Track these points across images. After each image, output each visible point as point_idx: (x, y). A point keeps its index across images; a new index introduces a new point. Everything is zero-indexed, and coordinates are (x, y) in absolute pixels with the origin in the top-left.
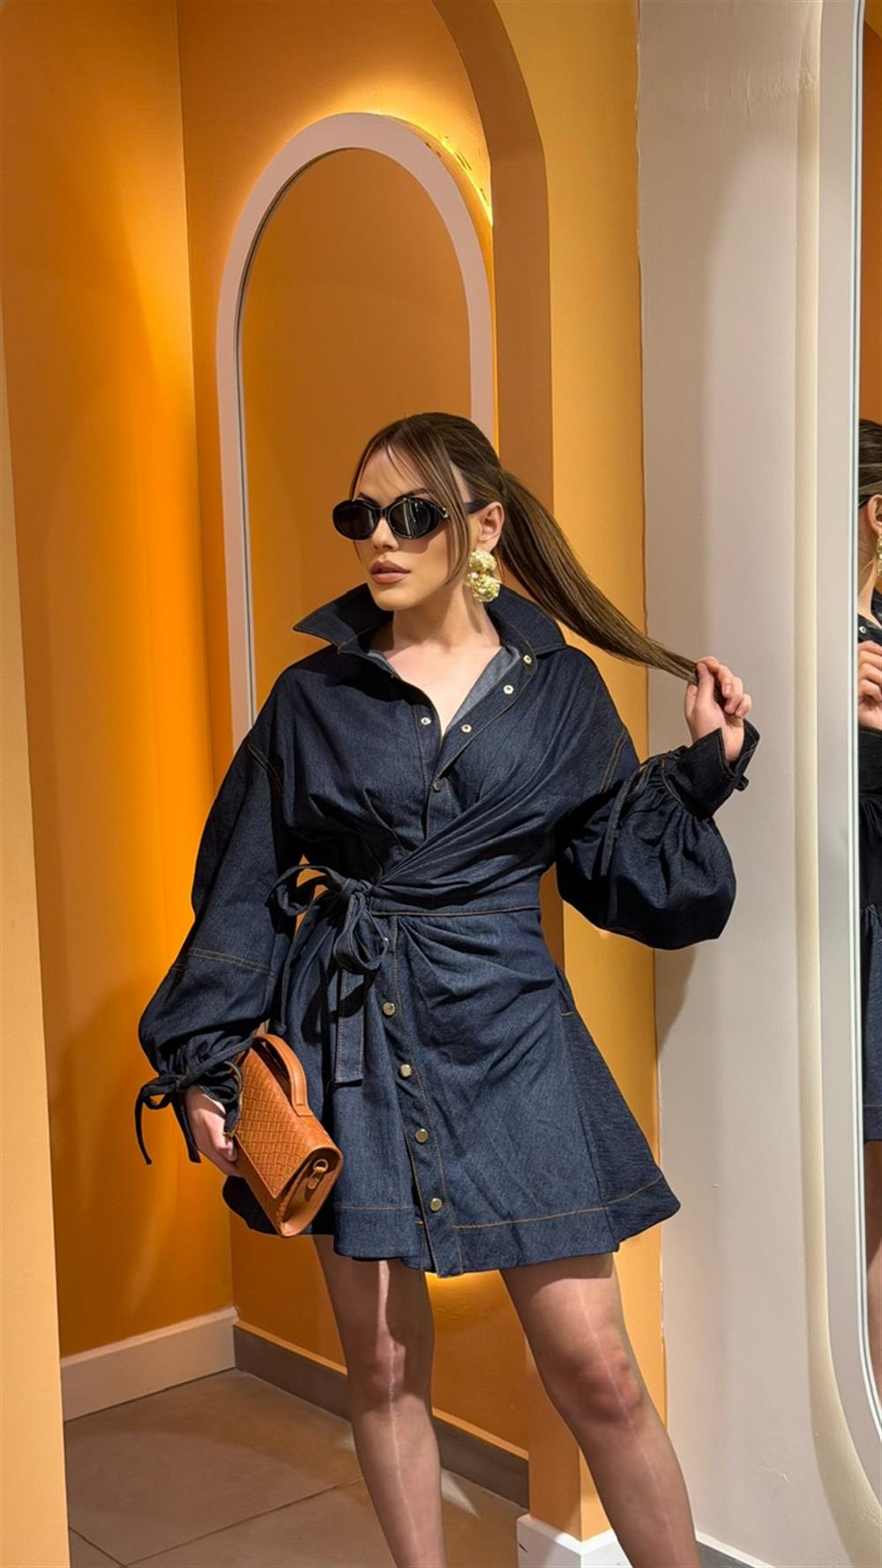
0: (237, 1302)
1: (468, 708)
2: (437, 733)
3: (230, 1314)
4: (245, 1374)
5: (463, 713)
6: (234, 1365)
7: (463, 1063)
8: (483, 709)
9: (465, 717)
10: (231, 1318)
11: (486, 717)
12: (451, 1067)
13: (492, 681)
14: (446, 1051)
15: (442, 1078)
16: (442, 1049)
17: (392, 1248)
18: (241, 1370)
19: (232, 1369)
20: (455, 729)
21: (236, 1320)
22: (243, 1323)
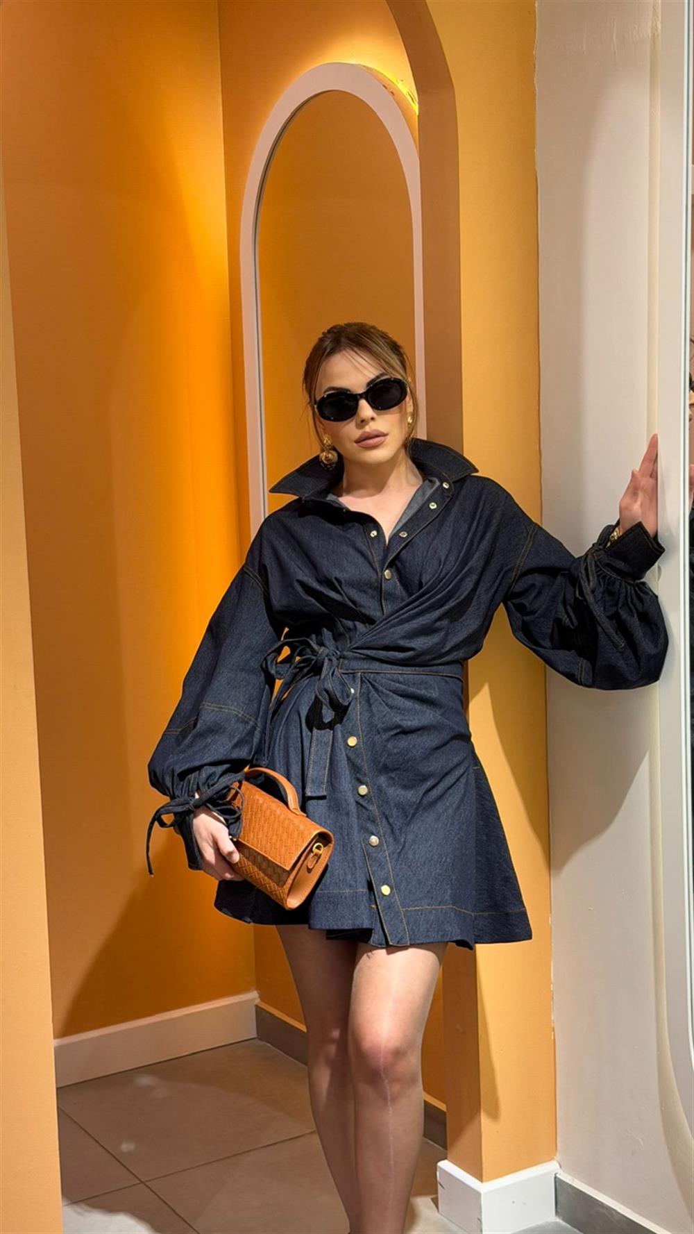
0: (258, 988)
1: (404, 521)
2: (382, 540)
3: (253, 996)
4: (262, 1043)
5: (401, 525)
6: (255, 1036)
7: (405, 787)
8: (415, 520)
9: (402, 527)
10: (253, 1000)
11: (418, 525)
12: (396, 789)
13: (420, 501)
14: (393, 776)
15: (390, 798)
16: (390, 774)
17: (351, 922)
18: (260, 1039)
19: (254, 1038)
20: (395, 536)
21: (258, 1001)
22: (262, 1003)
